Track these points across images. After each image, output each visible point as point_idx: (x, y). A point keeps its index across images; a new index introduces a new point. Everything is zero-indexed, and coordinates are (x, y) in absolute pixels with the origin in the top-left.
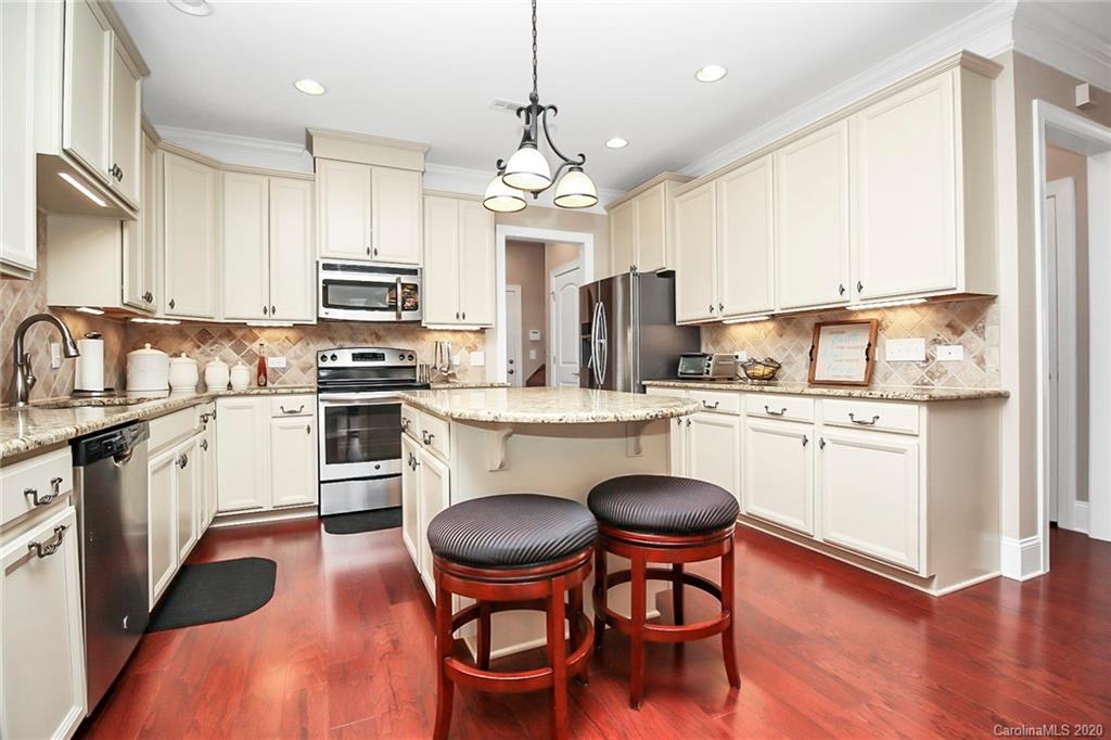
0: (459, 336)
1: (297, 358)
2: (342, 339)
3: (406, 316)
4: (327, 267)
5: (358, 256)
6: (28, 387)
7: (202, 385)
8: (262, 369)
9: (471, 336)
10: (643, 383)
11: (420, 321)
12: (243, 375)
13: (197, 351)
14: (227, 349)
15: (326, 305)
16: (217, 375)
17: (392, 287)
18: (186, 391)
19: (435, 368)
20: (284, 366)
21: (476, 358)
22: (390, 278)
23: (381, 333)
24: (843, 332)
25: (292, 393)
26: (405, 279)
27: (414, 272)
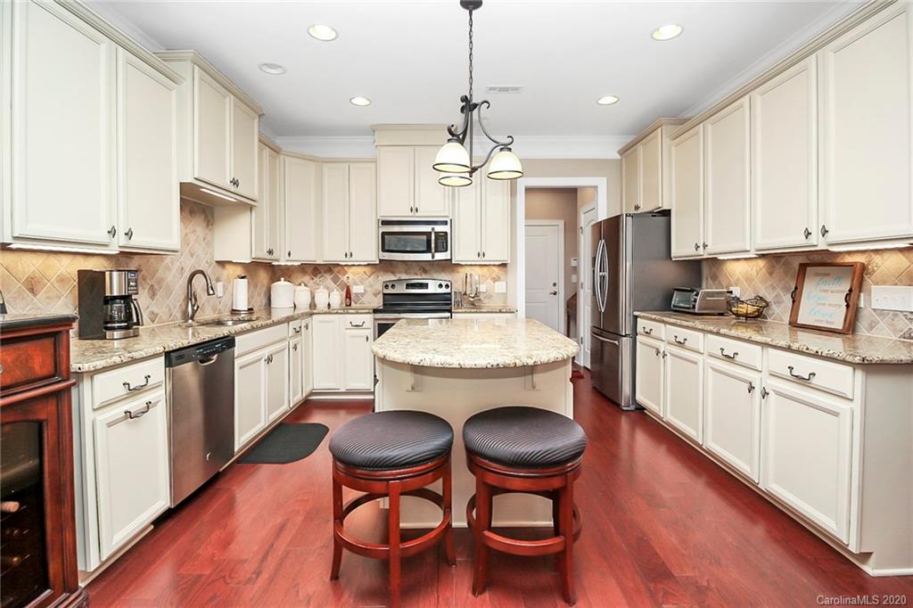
0: (485, 269)
1: (371, 286)
2: (400, 272)
3: (439, 256)
4: (385, 223)
5: (404, 214)
6: (194, 312)
7: (313, 305)
8: (348, 295)
9: (495, 268)
10: (636, 313)
11: (451, 260)
12: (337, 298)
13: (312, 282)
14: (328, 279)
15: (384, 250)
16: (322, 299)
17: (428, 234)
18: (304, 306)
19: (465, 294)
20: (362, 291)
21: (500, 287)
22: (427, 229)
23: (427, 268)
24: (828, 275)
25: (357, 313)
26: (439, 228)
27: (446, 223)
